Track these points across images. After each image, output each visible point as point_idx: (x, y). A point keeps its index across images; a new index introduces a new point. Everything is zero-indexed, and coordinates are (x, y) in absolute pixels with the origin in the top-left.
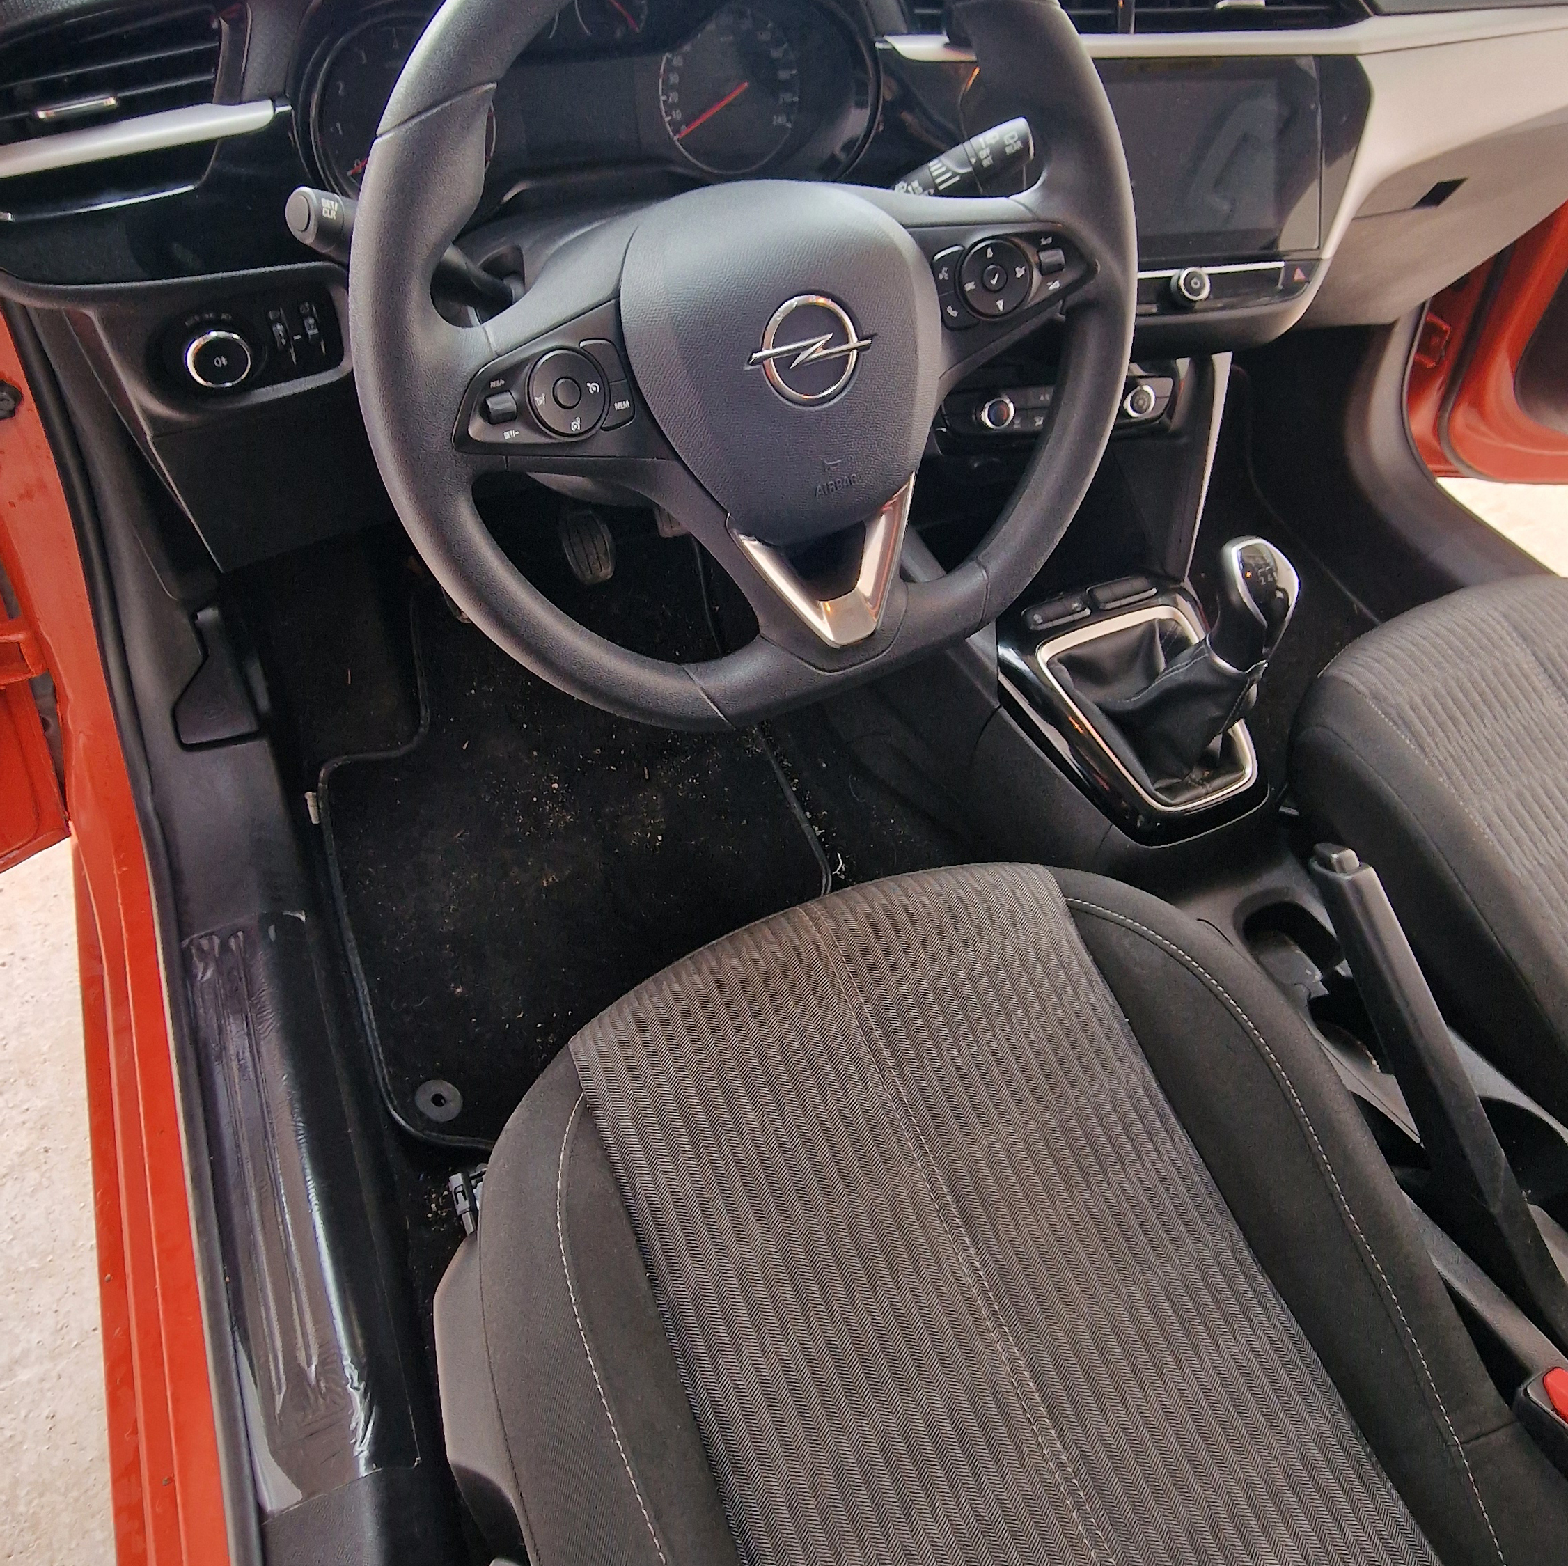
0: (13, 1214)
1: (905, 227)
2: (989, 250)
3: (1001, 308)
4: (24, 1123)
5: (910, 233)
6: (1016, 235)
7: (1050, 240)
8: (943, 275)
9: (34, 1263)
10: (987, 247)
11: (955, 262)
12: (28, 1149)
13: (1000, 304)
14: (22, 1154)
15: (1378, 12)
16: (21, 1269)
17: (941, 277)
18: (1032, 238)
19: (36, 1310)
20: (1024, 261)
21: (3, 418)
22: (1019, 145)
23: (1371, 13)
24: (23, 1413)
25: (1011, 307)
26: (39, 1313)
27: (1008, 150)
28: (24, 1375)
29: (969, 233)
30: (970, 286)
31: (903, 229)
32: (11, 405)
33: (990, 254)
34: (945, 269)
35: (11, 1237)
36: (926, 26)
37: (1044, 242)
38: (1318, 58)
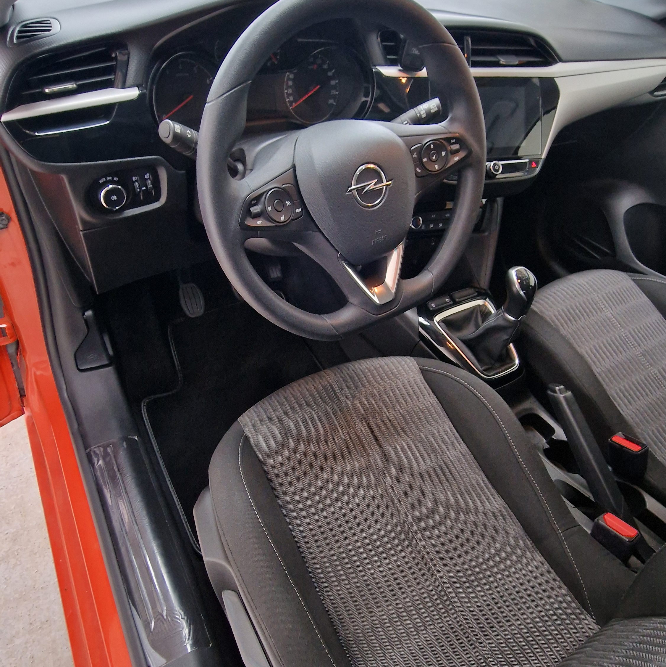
0: (6, 576)
1: (400, 137)
2: (432, 145)
3: (437, 168)
4: (6, 539)
5: (402, 139)
6: (440, 139)
7: (454, 140)
8: (415, 156)
9: (17, 596)
10: (431, 144)
11: (420, 150)
12: (9, 550)
13: (436, 167)
14: (7, 551)
15: (561, 61)
16: (12, 599)
17: (414, 156)
18: (448, 140)
19: (20, 615)
20: (445, 149)
21: (2, 229)
22: (436, 109)
23: (558, 61)
24: (19, 658)
25: (440, 168)
26: (21, 616)
27: (432, 111)
28: (17, 642)
29: (424, 139)
30: (425, 160)
31: (399, 138)
32: (5, 222)
33: (432, 146)
34: (415, 153)
35: (6, 586)
36: (392, 63)
37: (452, 141)
38: (540, 78)
